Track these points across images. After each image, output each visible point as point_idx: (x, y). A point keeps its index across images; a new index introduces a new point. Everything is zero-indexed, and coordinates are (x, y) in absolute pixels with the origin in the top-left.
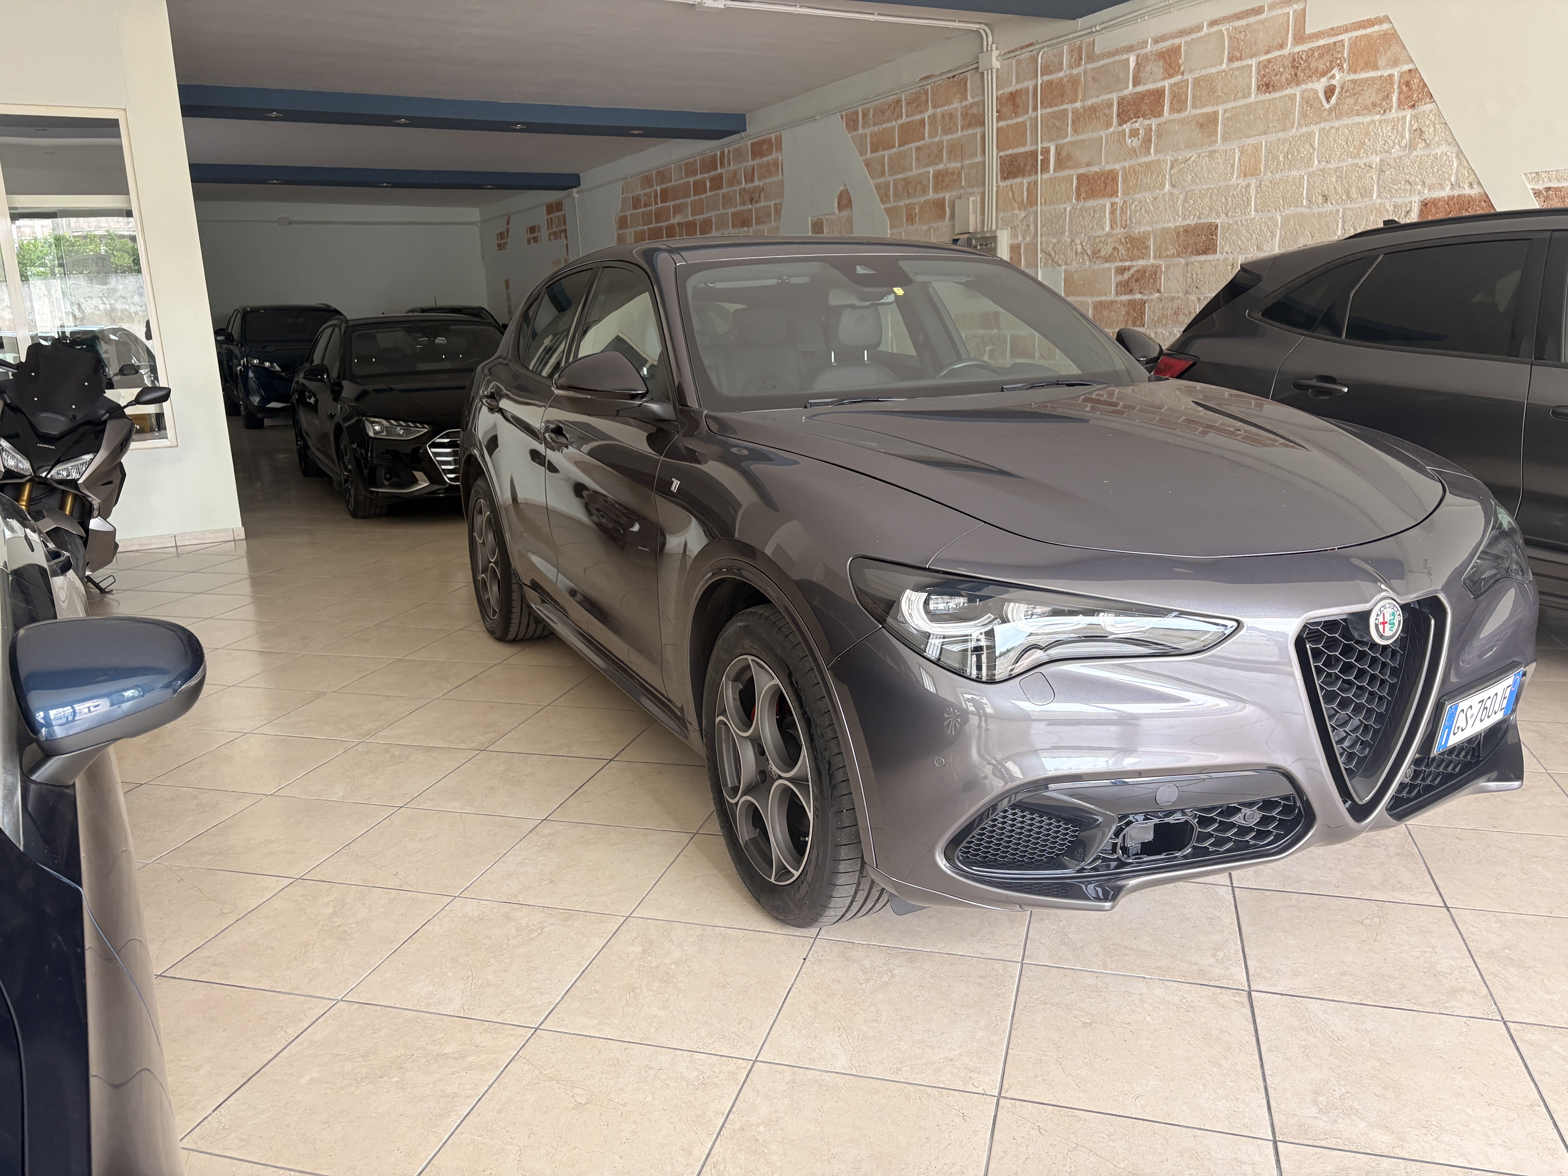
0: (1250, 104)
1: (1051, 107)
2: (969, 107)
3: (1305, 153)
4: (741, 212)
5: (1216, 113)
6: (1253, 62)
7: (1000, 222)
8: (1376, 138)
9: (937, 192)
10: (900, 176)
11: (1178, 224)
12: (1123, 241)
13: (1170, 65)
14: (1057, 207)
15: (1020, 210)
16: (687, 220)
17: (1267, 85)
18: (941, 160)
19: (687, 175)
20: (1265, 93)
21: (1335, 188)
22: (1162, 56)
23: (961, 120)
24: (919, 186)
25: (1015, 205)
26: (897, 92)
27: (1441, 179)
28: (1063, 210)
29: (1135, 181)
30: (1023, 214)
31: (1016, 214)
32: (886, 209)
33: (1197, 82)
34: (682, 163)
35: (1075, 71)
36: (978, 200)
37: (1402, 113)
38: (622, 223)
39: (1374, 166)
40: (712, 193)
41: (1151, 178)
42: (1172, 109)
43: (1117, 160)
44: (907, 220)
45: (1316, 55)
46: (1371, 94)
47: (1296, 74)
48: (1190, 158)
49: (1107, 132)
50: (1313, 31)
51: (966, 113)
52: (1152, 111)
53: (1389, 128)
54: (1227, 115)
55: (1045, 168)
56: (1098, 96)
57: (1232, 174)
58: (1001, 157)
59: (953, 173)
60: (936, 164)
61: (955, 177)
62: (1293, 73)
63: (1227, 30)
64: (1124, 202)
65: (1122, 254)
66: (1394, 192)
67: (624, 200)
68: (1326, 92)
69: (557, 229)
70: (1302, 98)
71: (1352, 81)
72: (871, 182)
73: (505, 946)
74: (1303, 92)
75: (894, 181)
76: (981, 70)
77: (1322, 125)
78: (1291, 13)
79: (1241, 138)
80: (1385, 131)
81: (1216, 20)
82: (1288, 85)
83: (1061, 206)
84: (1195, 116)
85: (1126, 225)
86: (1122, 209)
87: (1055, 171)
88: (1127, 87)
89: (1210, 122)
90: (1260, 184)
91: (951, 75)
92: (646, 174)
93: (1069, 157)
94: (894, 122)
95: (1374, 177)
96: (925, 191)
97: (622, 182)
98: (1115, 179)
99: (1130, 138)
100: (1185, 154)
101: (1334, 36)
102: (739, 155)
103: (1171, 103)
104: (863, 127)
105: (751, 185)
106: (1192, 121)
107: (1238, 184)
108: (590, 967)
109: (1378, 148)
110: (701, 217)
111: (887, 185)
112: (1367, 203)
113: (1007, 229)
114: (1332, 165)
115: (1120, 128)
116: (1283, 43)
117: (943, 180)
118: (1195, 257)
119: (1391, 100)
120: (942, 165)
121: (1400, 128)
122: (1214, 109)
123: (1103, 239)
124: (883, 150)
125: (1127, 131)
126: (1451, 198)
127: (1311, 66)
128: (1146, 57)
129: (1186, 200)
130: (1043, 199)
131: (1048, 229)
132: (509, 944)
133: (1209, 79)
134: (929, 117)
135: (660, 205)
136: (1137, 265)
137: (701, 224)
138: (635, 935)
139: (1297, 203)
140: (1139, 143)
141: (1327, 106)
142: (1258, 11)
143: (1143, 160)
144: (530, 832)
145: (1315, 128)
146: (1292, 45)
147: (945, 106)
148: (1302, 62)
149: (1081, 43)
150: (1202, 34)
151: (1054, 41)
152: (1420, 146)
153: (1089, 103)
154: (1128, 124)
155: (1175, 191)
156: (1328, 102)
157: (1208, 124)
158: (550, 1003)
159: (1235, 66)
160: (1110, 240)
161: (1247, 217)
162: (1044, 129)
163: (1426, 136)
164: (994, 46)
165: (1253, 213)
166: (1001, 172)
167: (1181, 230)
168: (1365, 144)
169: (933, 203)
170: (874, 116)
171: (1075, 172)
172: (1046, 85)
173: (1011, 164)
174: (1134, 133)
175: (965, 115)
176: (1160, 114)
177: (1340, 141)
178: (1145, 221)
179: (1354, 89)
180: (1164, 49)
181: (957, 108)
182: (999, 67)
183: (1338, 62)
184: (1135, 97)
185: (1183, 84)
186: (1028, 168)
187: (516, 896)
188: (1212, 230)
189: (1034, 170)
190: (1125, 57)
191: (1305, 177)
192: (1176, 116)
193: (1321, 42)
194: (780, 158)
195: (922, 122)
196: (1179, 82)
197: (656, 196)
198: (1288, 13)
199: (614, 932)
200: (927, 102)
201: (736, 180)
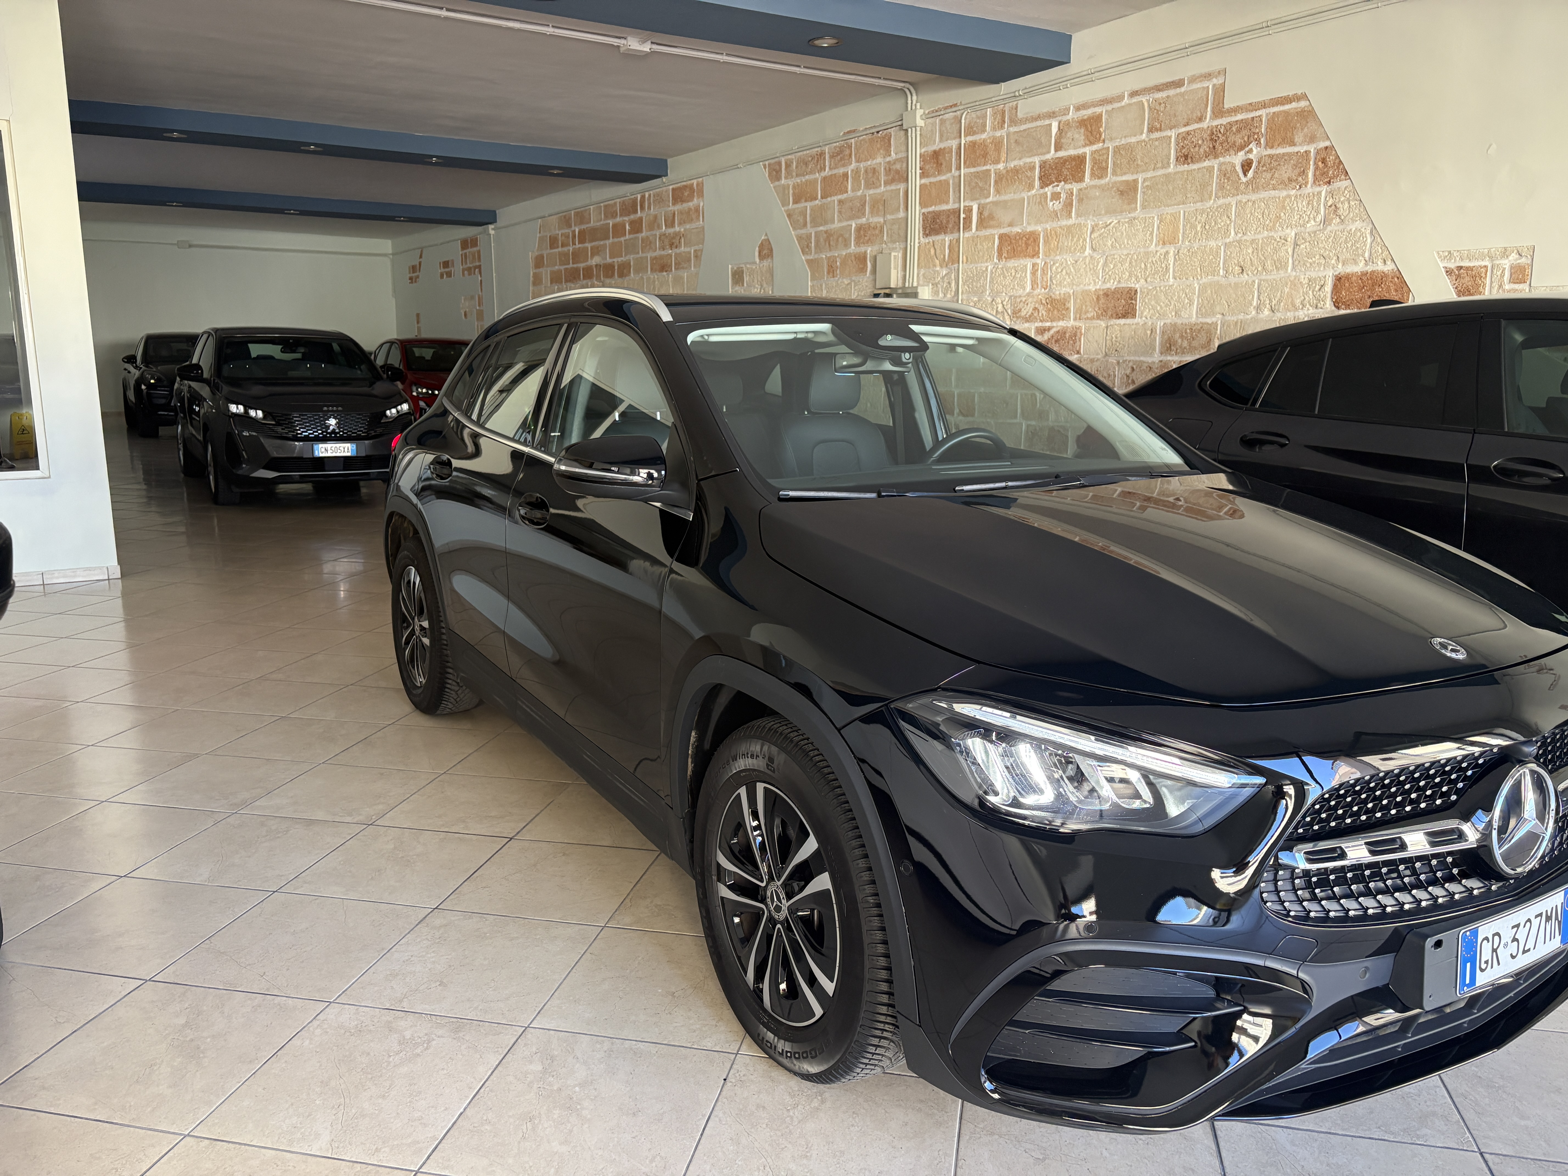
0: (1169, 174)
1: (974, 167)
2: (892, 162)
3: (1222, 224)
4: (661, 257)
5: (1136, 181)
6: (1173, 134)
7: (921, 278)
8: (1291, 212)
9: (859, 246)
10: (821, 228)
11: (1098, 287)
12: (1044, 302)
13: (1091, 132)
14: (979, 265)
15: (941, 266)
16: (605, 261)
17: (1186, 157)
18: (864, 214)
19: (606, 217)
20: (1184, 164)
21: (1251, 260)
22: (1083, 123)
23: (885, 176)
24: (840, 239)
25: (937, 262)
26: (821, 144)
27: (1355, 254)
28: (984, 269)
29: (1056, 243)
30: (944, 272)
31: (938, 271)
32: (808, 261)
33: (1117, 150)
34: (602, 205)
35: (998, 134)
36: (900, 255)
37: (1318, 189)
38: (539, 262)
39: (1289, 239)
40: (632, 236)
41: (1072, 240)
42: (1093, 175)
43: (1039, 222)
44: (828, 273)
45: (1234, 129)
46: (1287, 169)
47: (1214, 147)
48: (1110, 224)
49: (1029, 194)
50: (1232, 106)
51: (890, 170)
52: (1073, 176)
53: (1304, 203)
54: (1146, 184)
55: (968, 227)
56: (1020, 159)
57: (1152, 241)
58: (924, 214)
59: (875, 228)
60: (859, 218)
61: (877, 232)
62: (1211, 146)
63: (1148, 101)
64: (1045, 263)
65: (1042, 314)
66: (1308, 265)
67: (542, 239)
68: (1243, 166)
69: (471, 266)
70: (1220, 170)
71: (1269, 156)
72: (793, 232)
73: (384, 1065)
74: (1221, 165)
75: (816, 233)
76: (905, 127)
77: (1239, 197)
78: (1211, 87)
79: (1160, 207)
80: (1300, 206)
81: (1137, 91)
82: (1206, 157)
83: (983, 265)
84: (1115, 183)
85: (1047, 286)
86: (1043, 270)
87: (977, 230)
88: (1049, 152)
89: (1130, 189)
90: (1178, 251)
91: (874, 130)
92: (564, 214)
93: (991, 217)
94: (817, 174)
95: (1289, 250)
96: (847, 244)
97: (539, 221)
98: (1036, 240)
99: (1051, 200)
100: (1105, 219)
101: (1252, 111)
102: (660, 200)
103: (1092, 169)
104: (786, 178)
105: (671, 230)
106: (1112, 187)
107: (1157, 251)
108: (482, 1090)
109: (1294, 222)
110: (620, 259)
111: (809, 237)
112: (1282, 275)
113: (928, 285)
114: (1249, 237)
115: (1042, 191)
116: (1202, 116)
117: (864, 234)
118: (1114, 320)
119: (1307, 176)
120: (864, 219)
121: (1315, 203)
122: (1135, 177)
123: (1024, 299)
124: (806, 201)
125: (1049, 194)
126: (1365, 274)
127: (1229, 140)
128: (1068, 123)
129: (1105, 264)
130: (964, 257)
131: (969, 287)
132: (389, 1063)
133: (1129, 148)
134: (852, 171)
135: (578, 246)
136: (1057, 326)
137: (619, 266)
138: (534, 1049)
139: (1214, 272)
140: (1060, 206)
141: (1244, 179)
142: (1179, 84)
143: (1064, 223)
144: (419, 923)
145: (1233, 201)
146: (1211, 118)
147: (868, 160)
148: (1220, 135)
149: (1004, 107)
150: (1123, 104)
151: (977, 103)
152: (1334, 221)
153: (1012, 165)
154: (1050, 187)
155: (1095, 255)
156: (1245, 175)
157: (1128, 191)
158: (434, 1138)
159: (1155, 137)
160: (1030, 300)
161: (1166, 284)
162: (967, 188)
163: (1340, 212)
164: (918, 105)
165: (1171, 280)
166: (923, 228)
167: (1101, 293)
168: (1280, 218)
169: (855, 256)
170: (797, 167)
171: (996, 232)
172: (969, 145)
173: (934, 220)
174: (1056, 196)
175: (888, 171)
176: (1081, 180)
177: (1257, 214)
178: (1065, 283)
179: (1271, 164)
180: (1086, 117)
181: (881, 163)
182: (923, 125)
183: (1256, 136)
184: (1056, 161)
185: (1104, 152)
186: (950, 226)
187: (401, 1001)
188: (1131, 294)
189: (957, 228)
190: (1047, 122)
191: (1222, 247)
192: (1097, 182)
193: (1239, 117)
194: (701, 204)
195: (846, 175)
196: (1101, 150)
197: (574, 236)
198: (1208, 87)
199: (510, 1046)
200: (850, 155)
201: (656, 225)
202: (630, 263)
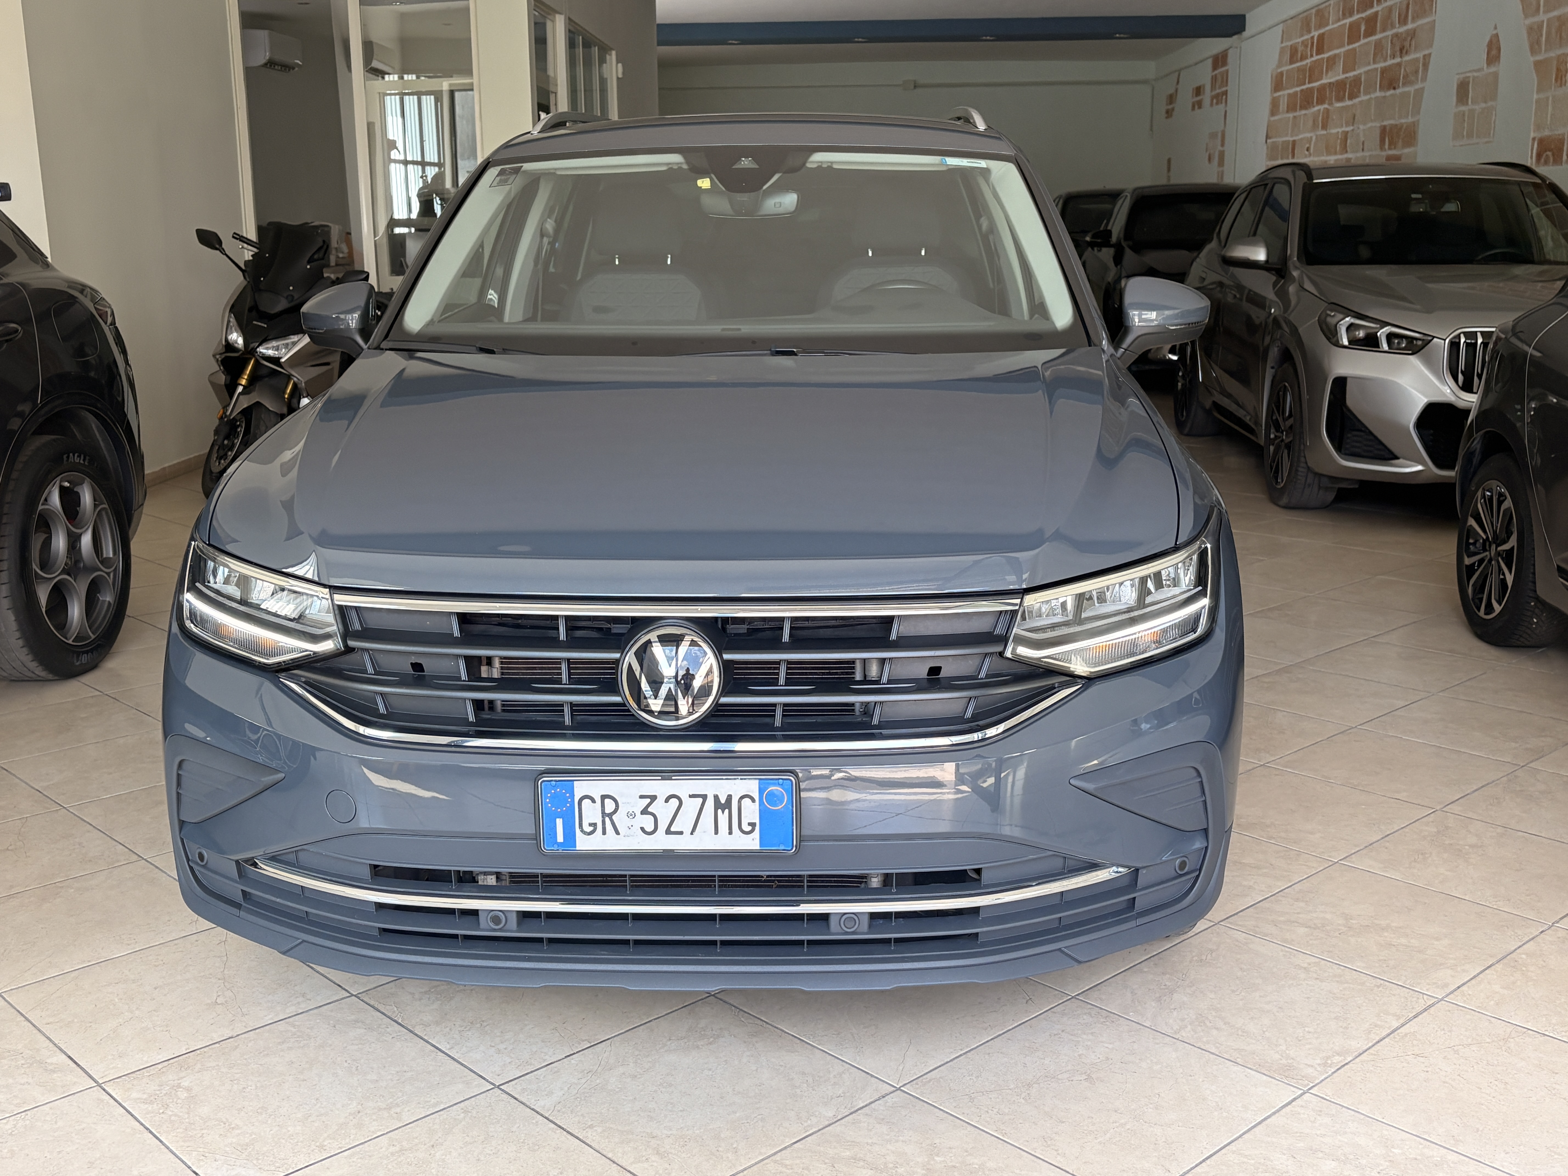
4: (1390, 68)
10: (1556, 13)
16: (1338, 78)
19: (1344, 16)
32: (1536, 64)
38: (1278, 84)
40: (1366, 40)
44: (1556, 80)
67: (1282, 51)
69: (1219, 91)
72: (1523, 22)
75: (1548, 20)
92: (1305, 14)
97: (1282, 25)
105: (1403, 29)
110: (1351, 74)
111: (1540, 27)
135: (1315, 58)
137: (1351, 85)
197: (1313, 45)
201: (1389, 22)
202: (1360, 79)
